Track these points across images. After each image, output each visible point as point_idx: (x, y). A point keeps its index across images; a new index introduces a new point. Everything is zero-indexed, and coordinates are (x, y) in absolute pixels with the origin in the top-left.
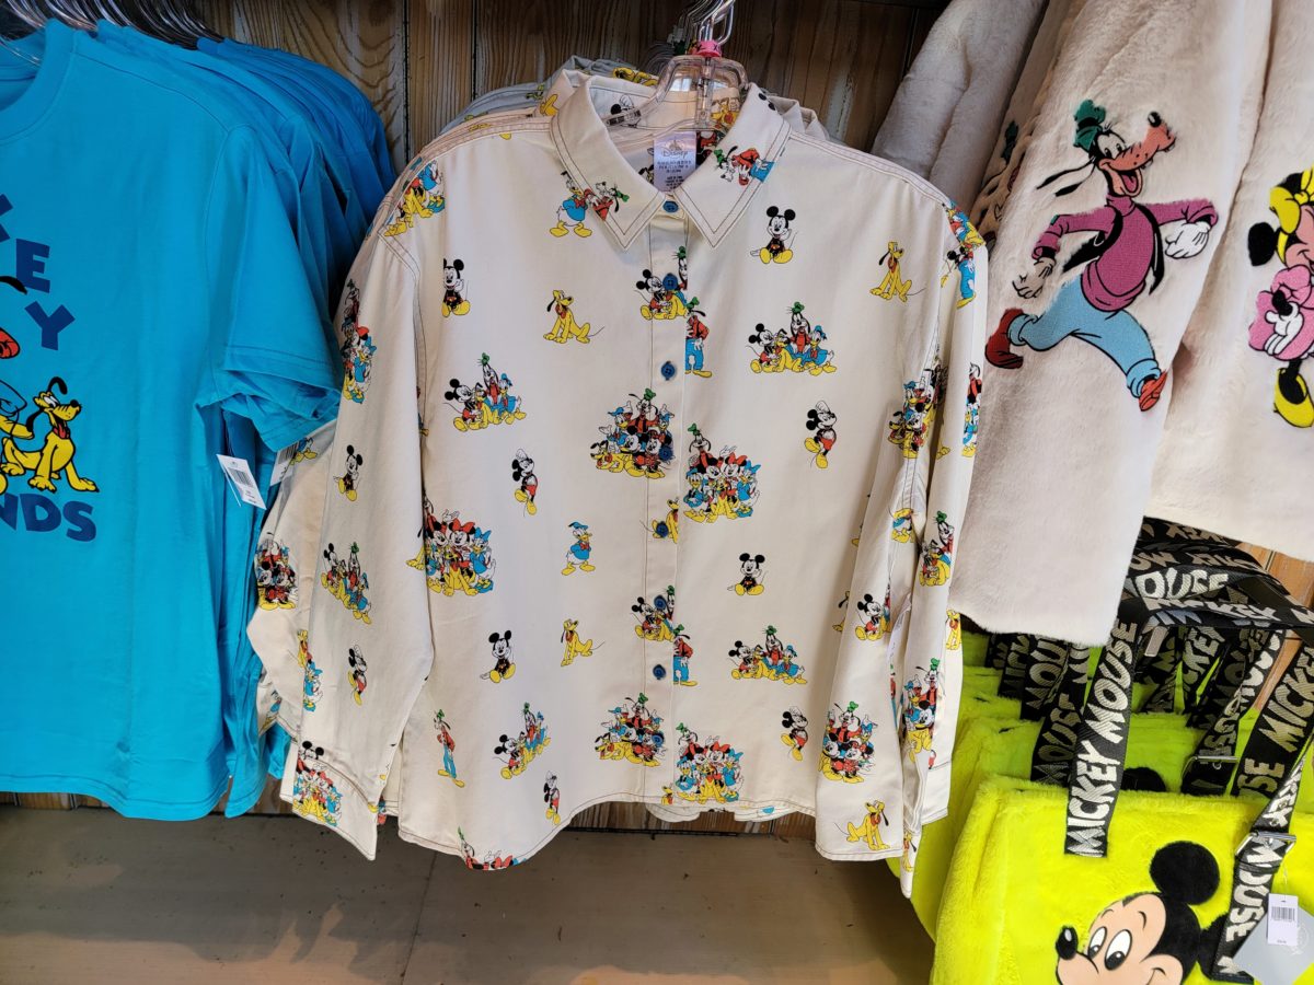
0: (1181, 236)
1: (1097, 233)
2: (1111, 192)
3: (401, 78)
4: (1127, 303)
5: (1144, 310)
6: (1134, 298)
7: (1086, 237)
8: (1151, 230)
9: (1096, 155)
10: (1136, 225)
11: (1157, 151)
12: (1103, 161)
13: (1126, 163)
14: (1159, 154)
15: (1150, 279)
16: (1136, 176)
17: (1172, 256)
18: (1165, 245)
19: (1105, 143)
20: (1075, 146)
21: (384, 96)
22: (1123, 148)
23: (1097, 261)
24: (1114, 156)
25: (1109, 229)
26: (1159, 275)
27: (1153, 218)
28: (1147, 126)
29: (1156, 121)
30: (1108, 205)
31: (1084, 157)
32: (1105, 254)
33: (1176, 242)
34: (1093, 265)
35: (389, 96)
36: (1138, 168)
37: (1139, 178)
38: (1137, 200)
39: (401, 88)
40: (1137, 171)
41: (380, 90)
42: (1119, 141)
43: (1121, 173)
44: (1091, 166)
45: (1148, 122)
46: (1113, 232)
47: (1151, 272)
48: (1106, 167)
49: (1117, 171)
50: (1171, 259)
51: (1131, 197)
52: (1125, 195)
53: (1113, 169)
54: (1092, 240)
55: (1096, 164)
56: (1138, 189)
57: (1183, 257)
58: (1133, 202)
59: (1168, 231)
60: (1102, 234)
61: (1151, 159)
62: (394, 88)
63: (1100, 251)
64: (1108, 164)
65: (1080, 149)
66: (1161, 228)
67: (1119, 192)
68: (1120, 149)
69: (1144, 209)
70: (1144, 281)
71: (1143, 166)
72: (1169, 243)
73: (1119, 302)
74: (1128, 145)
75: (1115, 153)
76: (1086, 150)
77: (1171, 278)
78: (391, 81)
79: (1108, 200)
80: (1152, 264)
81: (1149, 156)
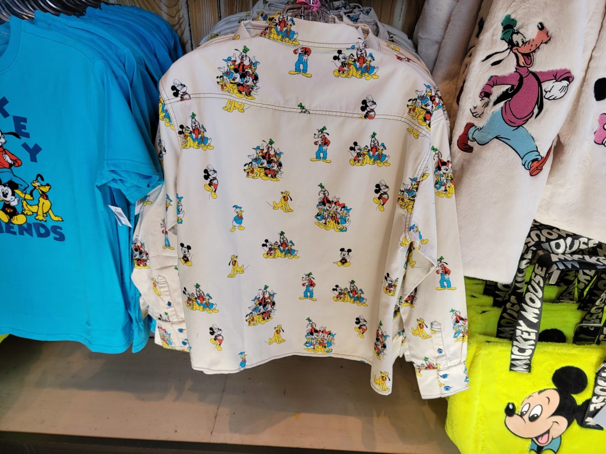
0: (552, 87)
1: (510, 86)
2: (518, 65)
3: (186, 11)
4: (523, 122)
5: (532, 127)
6: (527, 120)
7: (505, 88)
8: (537, 85)
9: (512, 44)
10: (530, 82)
11: (541, 43)
12: (514, 48)
13: (525, 50)
14: (542, 45)
15: (536, 111)
16: (530, 56)
17: (548, 99)
18: (544, 93)
19: (516, 38)
20: (501, 39)
21: (179, 21)
22: (525, 42)
23: (510, 100)
24: (520, 45)
25: (516, 84)
26: (541, 108)
27: (538, 79)
28: (537, 30)
29: (541, 27)
30: (516, 72)
31: (505, 45)
32: (514, 96)
33: (550, 91)
34: (508, 103)
35: (181, 21)
36: (532, 52)
37: (532, 57)
38: (531, 69)
39: (186, 16)
40: (531, 54)
41: (177, 18)
42: (523, 38)
43: (523, 55)
44: (509, 50)
45: (537, 28)
46: (518, 86)
47: (537, 107)
48: (516, 51)
49: (521, 53)
50: (547, 100)
51: (528, 68)
52: (525, 66)
53: (519, 52)
54: (507, 90)
55: (511, 49)
56: (531, 63)
57: (554, 99)
58: (528, 70)
59: (546, 86)
60: (513, 86)
61: (538, 48)
62: (183, 17)
63: (511, 95)
64: (517, 49)
65: (504, 41)
66: (542, 84)
67: (522, 65)
68: (523, 42)
69: (534, 74)
70: (533, 112)
71: (534, 51)
72: (546, 92)
73: (521, 122)
74: (527, 40)
75: (521, 44)
76: (506, 41)
77: (546, 110)
78: (181, 13)
79: (516, 69)
80: (537, 103)
81: (537, 46)
